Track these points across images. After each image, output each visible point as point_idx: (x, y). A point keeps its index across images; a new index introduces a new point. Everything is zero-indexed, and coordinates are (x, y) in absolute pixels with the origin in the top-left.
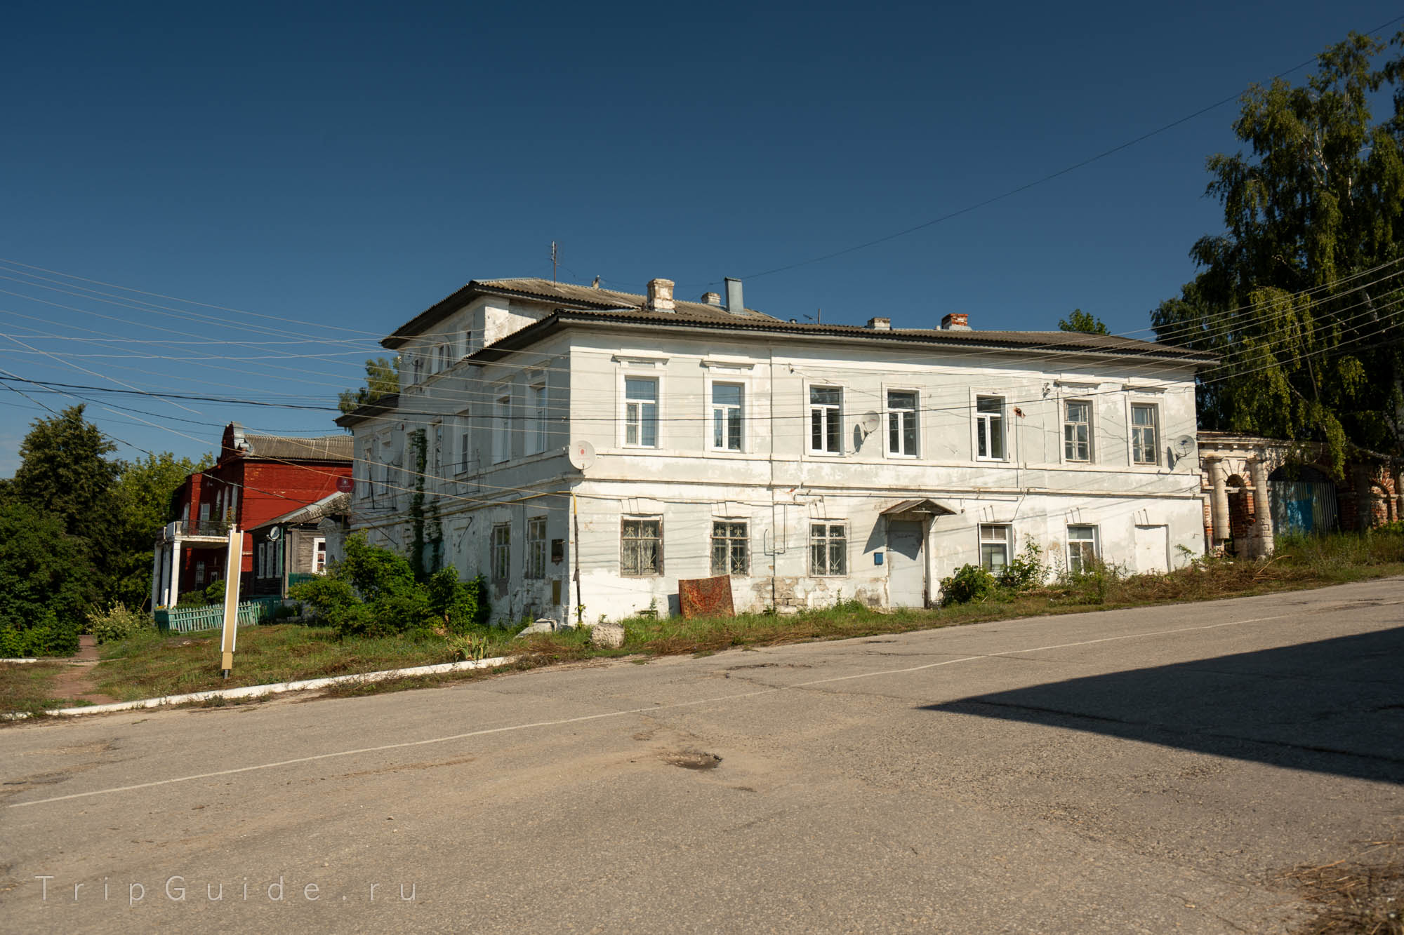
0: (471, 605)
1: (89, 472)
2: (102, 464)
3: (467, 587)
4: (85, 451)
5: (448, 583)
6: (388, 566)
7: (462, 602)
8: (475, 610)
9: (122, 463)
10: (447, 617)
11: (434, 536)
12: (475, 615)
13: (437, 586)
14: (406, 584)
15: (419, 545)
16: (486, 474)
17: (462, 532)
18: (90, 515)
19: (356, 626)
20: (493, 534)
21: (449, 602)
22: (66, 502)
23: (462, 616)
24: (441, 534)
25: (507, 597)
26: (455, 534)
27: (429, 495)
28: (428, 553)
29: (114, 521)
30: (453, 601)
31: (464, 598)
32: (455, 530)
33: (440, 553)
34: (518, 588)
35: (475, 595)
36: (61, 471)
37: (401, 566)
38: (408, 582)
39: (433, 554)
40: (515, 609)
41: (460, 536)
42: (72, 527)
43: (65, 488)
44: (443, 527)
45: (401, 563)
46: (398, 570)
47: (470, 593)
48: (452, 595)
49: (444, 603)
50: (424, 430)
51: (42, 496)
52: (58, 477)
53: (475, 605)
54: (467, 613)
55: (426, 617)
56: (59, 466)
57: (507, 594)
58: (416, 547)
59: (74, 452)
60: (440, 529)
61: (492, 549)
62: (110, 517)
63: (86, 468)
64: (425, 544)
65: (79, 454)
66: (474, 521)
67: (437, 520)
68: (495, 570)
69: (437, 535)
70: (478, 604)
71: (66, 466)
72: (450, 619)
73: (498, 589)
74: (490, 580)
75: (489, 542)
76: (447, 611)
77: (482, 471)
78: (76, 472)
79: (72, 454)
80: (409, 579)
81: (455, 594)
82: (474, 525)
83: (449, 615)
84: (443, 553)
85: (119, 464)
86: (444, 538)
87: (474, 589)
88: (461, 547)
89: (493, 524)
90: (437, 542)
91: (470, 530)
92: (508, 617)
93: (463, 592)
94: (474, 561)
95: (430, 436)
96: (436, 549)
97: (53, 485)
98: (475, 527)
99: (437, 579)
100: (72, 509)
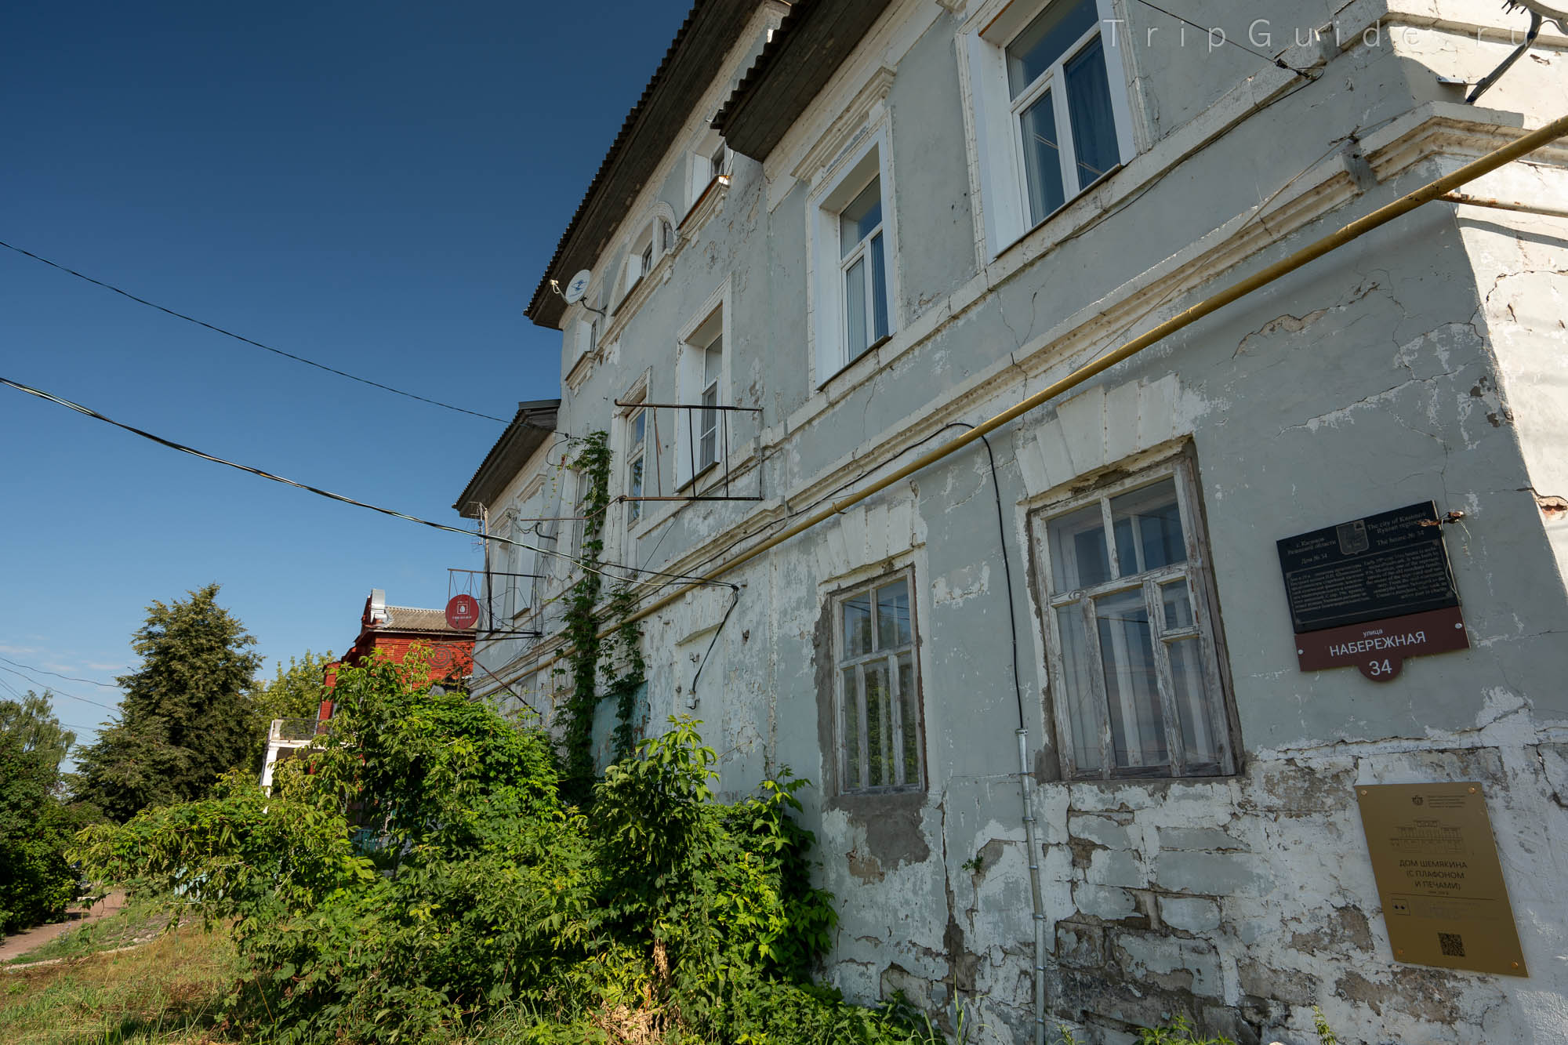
0: (756, 898)
1: (209, 667)
2: (228, 657)
3: (739, 824)
4: (210, 641)
5: (665, 803)
6: (463, 747)
7: (722, 885)
8: (776, 923)
9: (254, 656)
10: (660, 954)
11: (623, 672)
12: (779, 942)
13: (620, 820)
14: (528, 810)
15: (583, 707)
16: (788, 437)
17: (701, 647)
18: (204, 721)
19: (303, 987)
20: (824, 625)
21: (672, 890)
22: (176, 704)
23: (723, 948)
24: (639, 664)
25: (925, 869)
26: (681, 657)
27: (611, 577)
28: (607, 721)
29: (237, 729)
30: (685, 883)
31: (731, 871)
32: (680, 644)
33: (636, 721)
34: (994, 830)
35: (769, 855)
36: (176, 665)
37: (515, 750)
38: (537, 804)
39: (619, 722)
40: (980, 935)
41: (695, 659)
42: (176, 736)
43: (180, 687)
44: (646, 646)
45: (517, 743)
46: (507, 766)
47: (746, 846)
48: (681, 857)
49: (652, 894)
50: (604, 435)
51: (150, 697)
52: (172, 672)
53: (771, 898)
54: (745, 935)
55: (573, 954)
56: (171, 659)
57: (923, 855)
58: (577, 711)
59: (195, 642)
60: (637, 653)
61: (824, 679)
62: (232, 724)
63: (206, 661)
64: (599, 700)
65: (202, 644)
66: (747, 599)
67: (632, 633)
68: (841, 754)
69: (630, 670)
70: (784, 896)
71: (182, 659)
72: (672, 963)
73: (862, 834)
74: (820, 796)
75: (809, 651)
76: (662, 930)
77: (769, 437)
78: (193, 667)
79: (192, 644)
80: (538, 793)
81: (697, 855)
82: (743, 613)
83: (673, 947)
84: (645, 720)
85: (251, 657)
86: (649, 675)
87: (765, 830)
88: (700, 695)
89: (822, 590)
90: (629, 690)
91: (733, 631)
92: (939, 969)
93: (724, 843)
94: (750, 732)
95: (619, 442)
96: (627, 712)
97: (164, 683)
98: (752, 617)
99: (621, 788)
100: (181, 713)
